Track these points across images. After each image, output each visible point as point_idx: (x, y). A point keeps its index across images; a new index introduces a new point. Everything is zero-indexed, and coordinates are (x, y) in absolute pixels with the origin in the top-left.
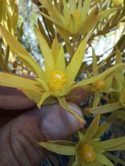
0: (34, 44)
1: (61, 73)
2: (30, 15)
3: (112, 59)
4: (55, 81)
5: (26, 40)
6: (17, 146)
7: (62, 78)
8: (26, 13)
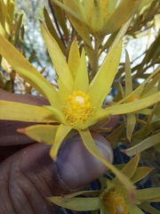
0: (42, 50)
1: (84, 94)
2: (36, 12)
3: (145, 66)
4: (75, 107)
5: (32, 45)
6: (17, 194)
7: (86, 103)
8: (31, 10)
